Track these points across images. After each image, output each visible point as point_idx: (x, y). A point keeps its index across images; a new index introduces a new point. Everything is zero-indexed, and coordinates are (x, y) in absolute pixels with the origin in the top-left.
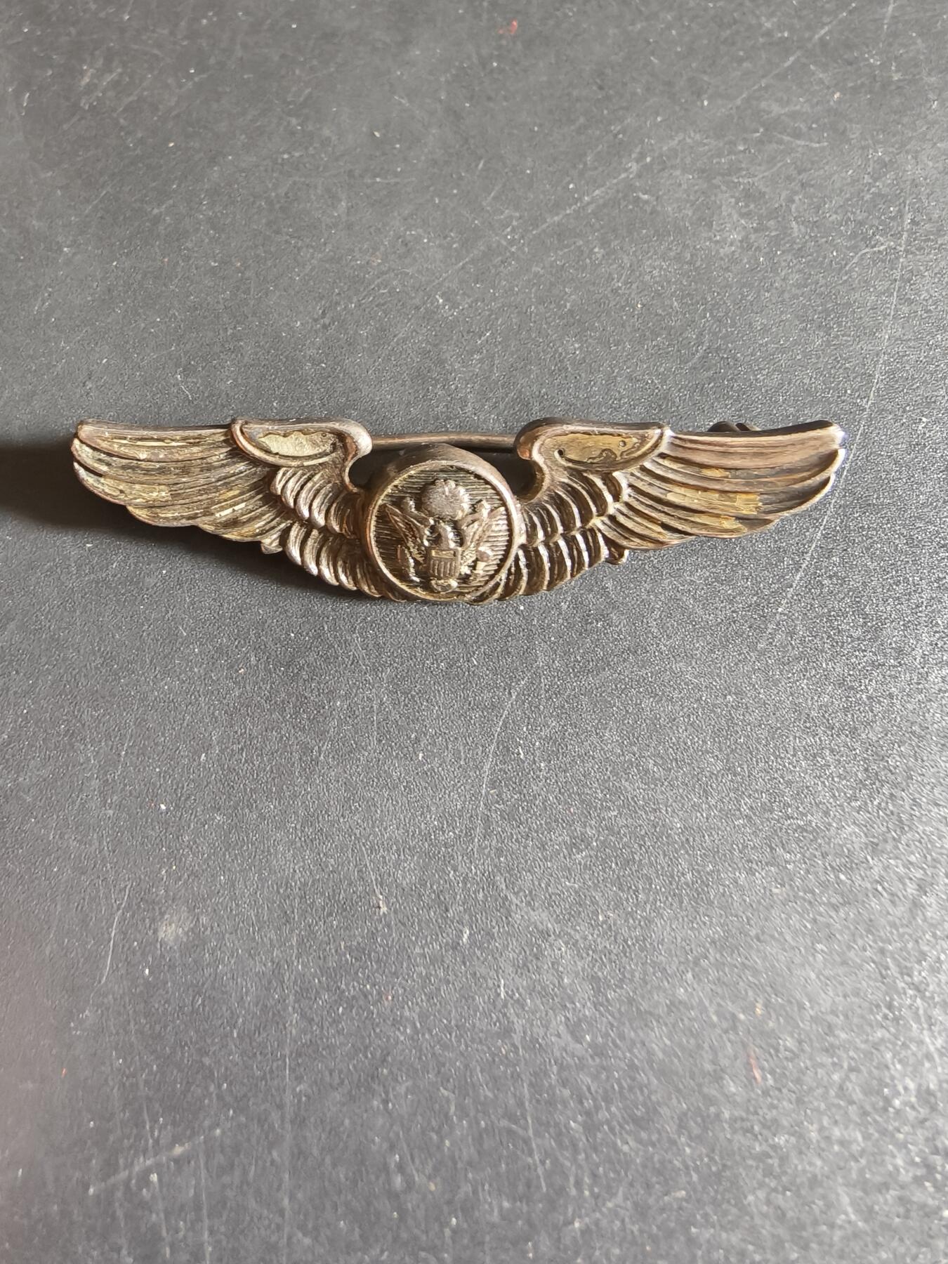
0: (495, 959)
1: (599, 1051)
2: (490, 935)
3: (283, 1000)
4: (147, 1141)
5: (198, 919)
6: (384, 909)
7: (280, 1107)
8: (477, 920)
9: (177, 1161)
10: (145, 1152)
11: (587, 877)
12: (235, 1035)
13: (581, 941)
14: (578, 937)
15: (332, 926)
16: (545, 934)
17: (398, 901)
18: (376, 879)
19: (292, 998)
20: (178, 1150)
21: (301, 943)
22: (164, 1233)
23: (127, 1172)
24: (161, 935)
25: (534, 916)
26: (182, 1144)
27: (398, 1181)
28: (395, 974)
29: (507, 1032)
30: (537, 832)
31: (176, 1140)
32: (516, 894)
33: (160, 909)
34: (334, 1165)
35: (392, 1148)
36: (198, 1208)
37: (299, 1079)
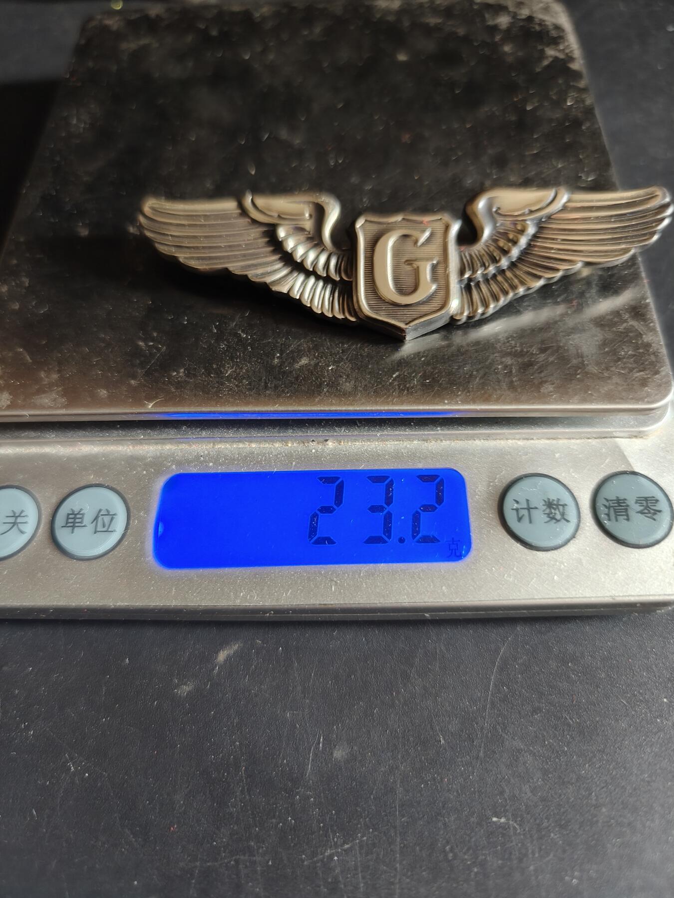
0: (496, 762)
1: (543, 799)
2: (494, 752)
3: (395, 782)
4: (331, 842)
5: (352, 748)
6: (443, 742)
7: (395, 827)
8: (487, 746)
9: (345, 851)
10: (331, 847)
11: (540, 725)
12: (372, 797)
13: (537, 753)
14: (535, 751)
15: (418, 750)
16: (519, 751)
17: (449, 738)
18: (439, 729)
19: (399, 781)
20: (346, 846)
21: (403, 757)
22: (341, 879)
23: (322, 856)
24: (335, 755)
25: (515, 743)
26: (348, 844)
27: (450, 855)
28: (449, 770)
29: (502, 793)
30: (516, 706)
31: (345, 843)
32: (507, 734)
33: (334, 743)
34: (421, 851)
35: (448, 842)
36: (356, 869)
37: (403, 816)
